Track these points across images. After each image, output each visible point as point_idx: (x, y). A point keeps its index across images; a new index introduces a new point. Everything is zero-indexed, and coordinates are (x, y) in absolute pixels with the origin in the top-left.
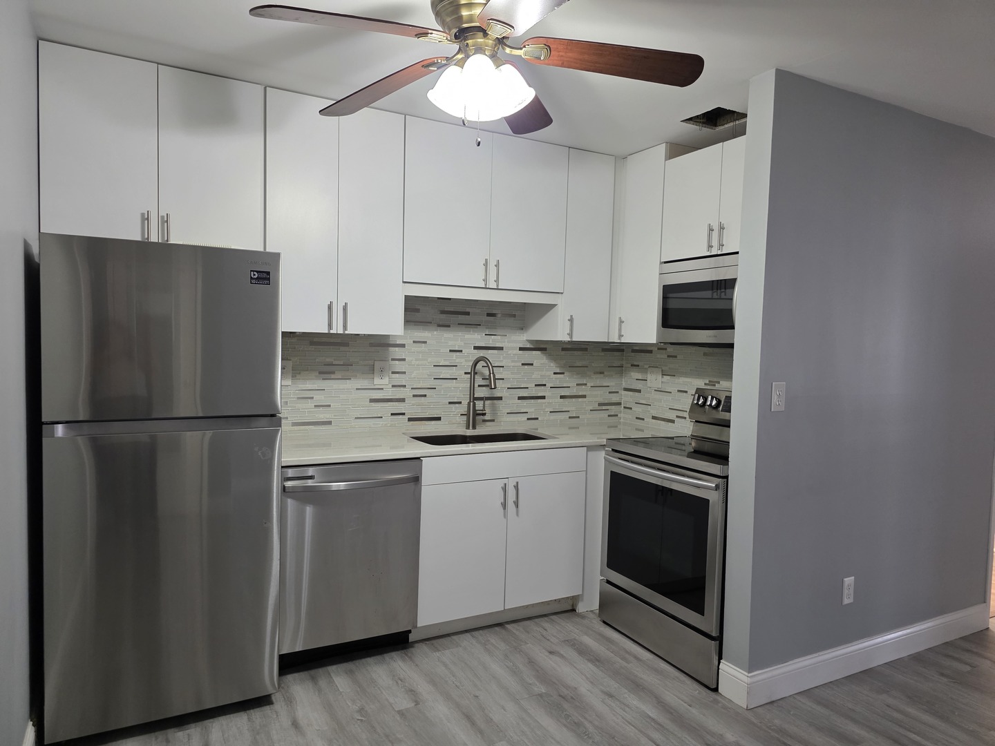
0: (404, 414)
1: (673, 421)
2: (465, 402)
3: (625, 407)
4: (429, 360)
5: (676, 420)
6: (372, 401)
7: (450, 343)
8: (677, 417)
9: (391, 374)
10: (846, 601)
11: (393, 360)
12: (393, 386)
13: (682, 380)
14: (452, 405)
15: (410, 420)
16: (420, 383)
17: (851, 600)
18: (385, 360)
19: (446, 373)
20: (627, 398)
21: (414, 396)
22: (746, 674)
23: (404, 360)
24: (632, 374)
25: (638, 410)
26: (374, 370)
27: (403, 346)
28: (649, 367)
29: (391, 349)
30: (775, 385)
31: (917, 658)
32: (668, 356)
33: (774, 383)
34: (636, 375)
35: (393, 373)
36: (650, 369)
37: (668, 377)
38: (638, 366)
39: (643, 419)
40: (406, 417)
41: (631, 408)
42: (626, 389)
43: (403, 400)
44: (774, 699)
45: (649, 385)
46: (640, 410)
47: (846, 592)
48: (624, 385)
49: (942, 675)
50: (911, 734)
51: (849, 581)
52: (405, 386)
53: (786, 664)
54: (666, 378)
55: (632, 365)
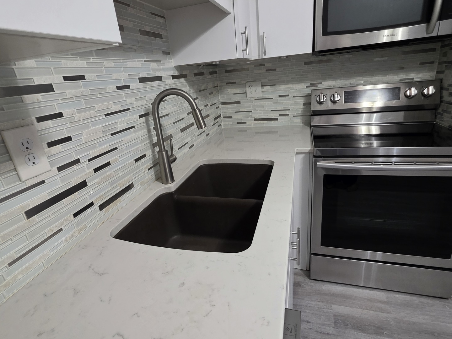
0: (92, 204)
1: (276, 119)
2: (149, 153)
3: (224, 117)
4: (97, 107)
5: (279, 118)
6: (30, 213)
7: (115, 76)
8: (280, 115)
9: (47, 149)
11: (41, 119)
12: (60, 169)
13: (283, 87)
14: (139, 163)
15: (102, 207)
16: (95, 147)
18: (24, 125)
19: (121, 122)
20: (225, 110)
21: (96, 170)
23: (60, 115)
24: (229, 90)
25: (239, 117)
26: (8, 152)
27: (48, 88)
28: (247, 82)
29: (29, 98)
32: (266, 71)
34: (232, 91)
35: (51, 144)
36: (248, 84)
37: (268, 87)
38: (235, 83)
39: (246, 123)
40: (96, 207)
41: (231, 117)
42: (223, 103)
43: (83, 185)
45: (249, 96)
46: (242, 116)
48: (221, 100)
52: (77, 161)
54: (266, 88)
55: (227, 83)
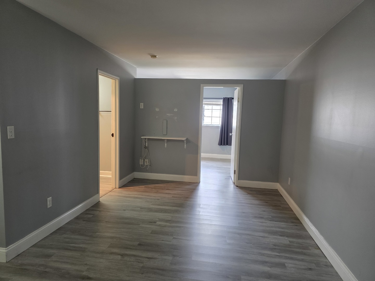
10: (49, 207)
17: (51, 206)
22: (5, 249)
30: (9, 128)
31: (77, 218)
33: (8, 127)
44: (19, 253)
47: (48, 203)
49: (84, 221)
50: (71, 244)
51: (50, 199)
53: (25, 237)
